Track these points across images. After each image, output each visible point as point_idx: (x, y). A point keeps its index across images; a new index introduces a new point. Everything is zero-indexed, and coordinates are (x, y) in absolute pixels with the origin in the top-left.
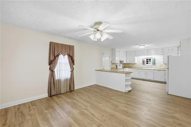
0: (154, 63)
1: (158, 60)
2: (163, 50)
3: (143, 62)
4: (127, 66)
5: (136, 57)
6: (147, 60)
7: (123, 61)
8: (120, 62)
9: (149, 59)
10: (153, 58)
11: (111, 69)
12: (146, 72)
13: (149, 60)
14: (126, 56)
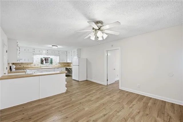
3: (42, 61)
6: (45, 59)
10: (51, 58)
11: (8, 73)
13: (47, 60)
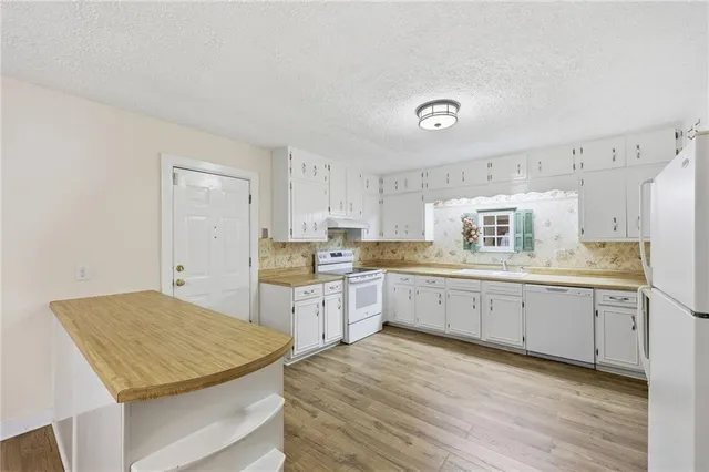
0: (527, 243)
1: (548, 224)
2: (578, 159)
3: (468, 233)
4: (389, 256)
5: (429, 207)
7: (358, 231)
8: (333, 232)
9: (496, 214)
10: (520, 208)
12: (477, 296)
14: (381, 202)
